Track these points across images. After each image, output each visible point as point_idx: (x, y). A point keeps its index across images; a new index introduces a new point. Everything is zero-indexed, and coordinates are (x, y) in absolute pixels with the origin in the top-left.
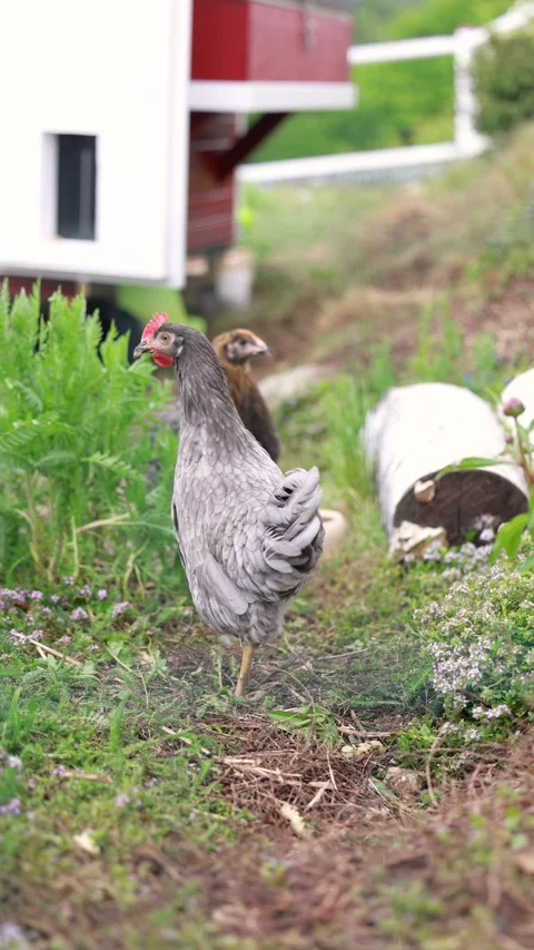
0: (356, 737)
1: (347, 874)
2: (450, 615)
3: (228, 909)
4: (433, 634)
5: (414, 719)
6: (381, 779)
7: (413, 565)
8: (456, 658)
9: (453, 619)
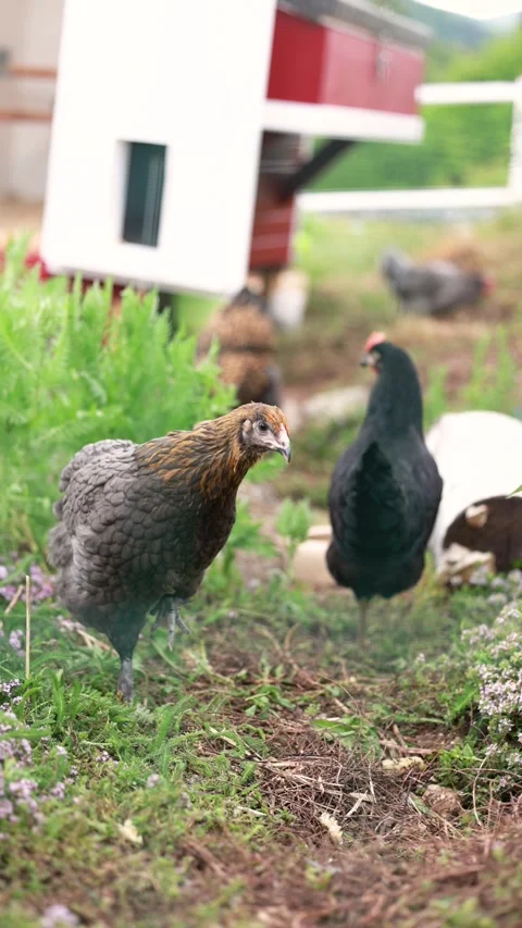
0: (397, 751)
1: (392, 886)
2: (499, 638)
3: (273, 910)
4: (482, 655)
5: (457, 738)
6: (420, 795)
7: (459, 587)
8: (504, 681)
9: (504, 642)
